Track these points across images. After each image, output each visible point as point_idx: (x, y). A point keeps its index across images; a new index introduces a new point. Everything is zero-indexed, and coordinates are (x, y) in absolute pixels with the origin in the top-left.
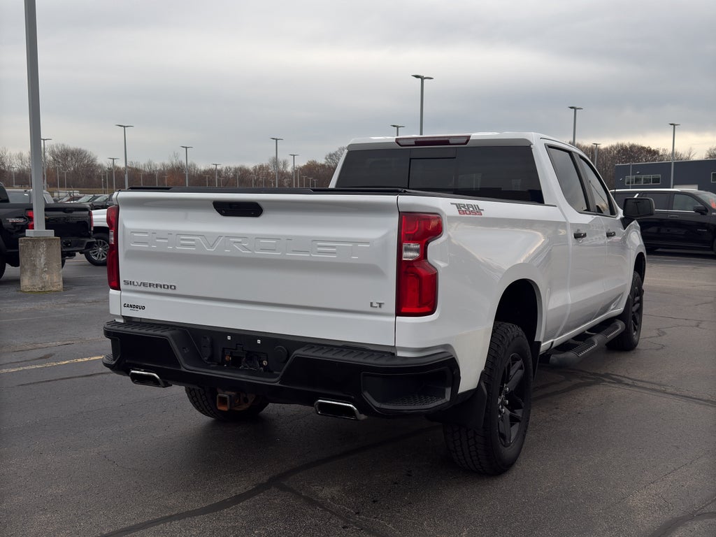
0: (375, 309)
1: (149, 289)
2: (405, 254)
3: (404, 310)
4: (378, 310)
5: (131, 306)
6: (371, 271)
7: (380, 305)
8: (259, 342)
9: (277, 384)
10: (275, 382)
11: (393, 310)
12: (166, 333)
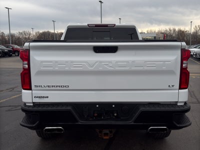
0: (171, 87)
1: (51, 88)
2: (184, 65)
3: (182, 87)
4: (172, 88)
5: (39, 97)
6: (171, 72)
7: (173, 86)
8: (113, 106)
9: (133, 123)
10: (131, 122)
11: (178, 87)
12: (69, 108)
